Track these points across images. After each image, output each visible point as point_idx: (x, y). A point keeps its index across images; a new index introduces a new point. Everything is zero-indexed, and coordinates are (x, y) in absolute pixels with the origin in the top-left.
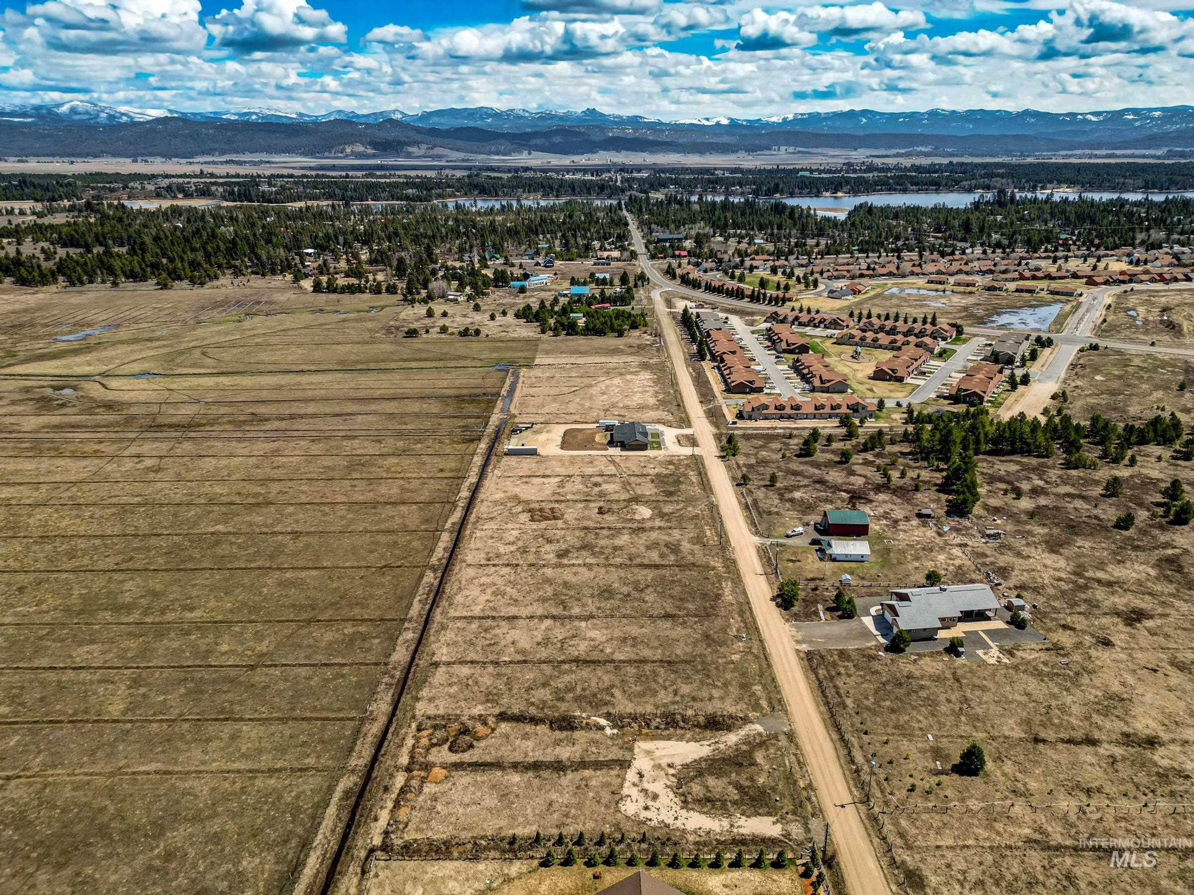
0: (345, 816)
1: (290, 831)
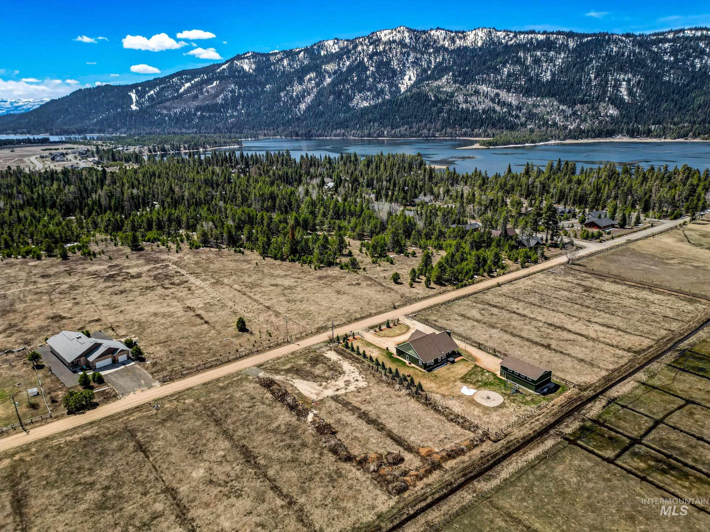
0: (498, 468)
1: (538, 480)
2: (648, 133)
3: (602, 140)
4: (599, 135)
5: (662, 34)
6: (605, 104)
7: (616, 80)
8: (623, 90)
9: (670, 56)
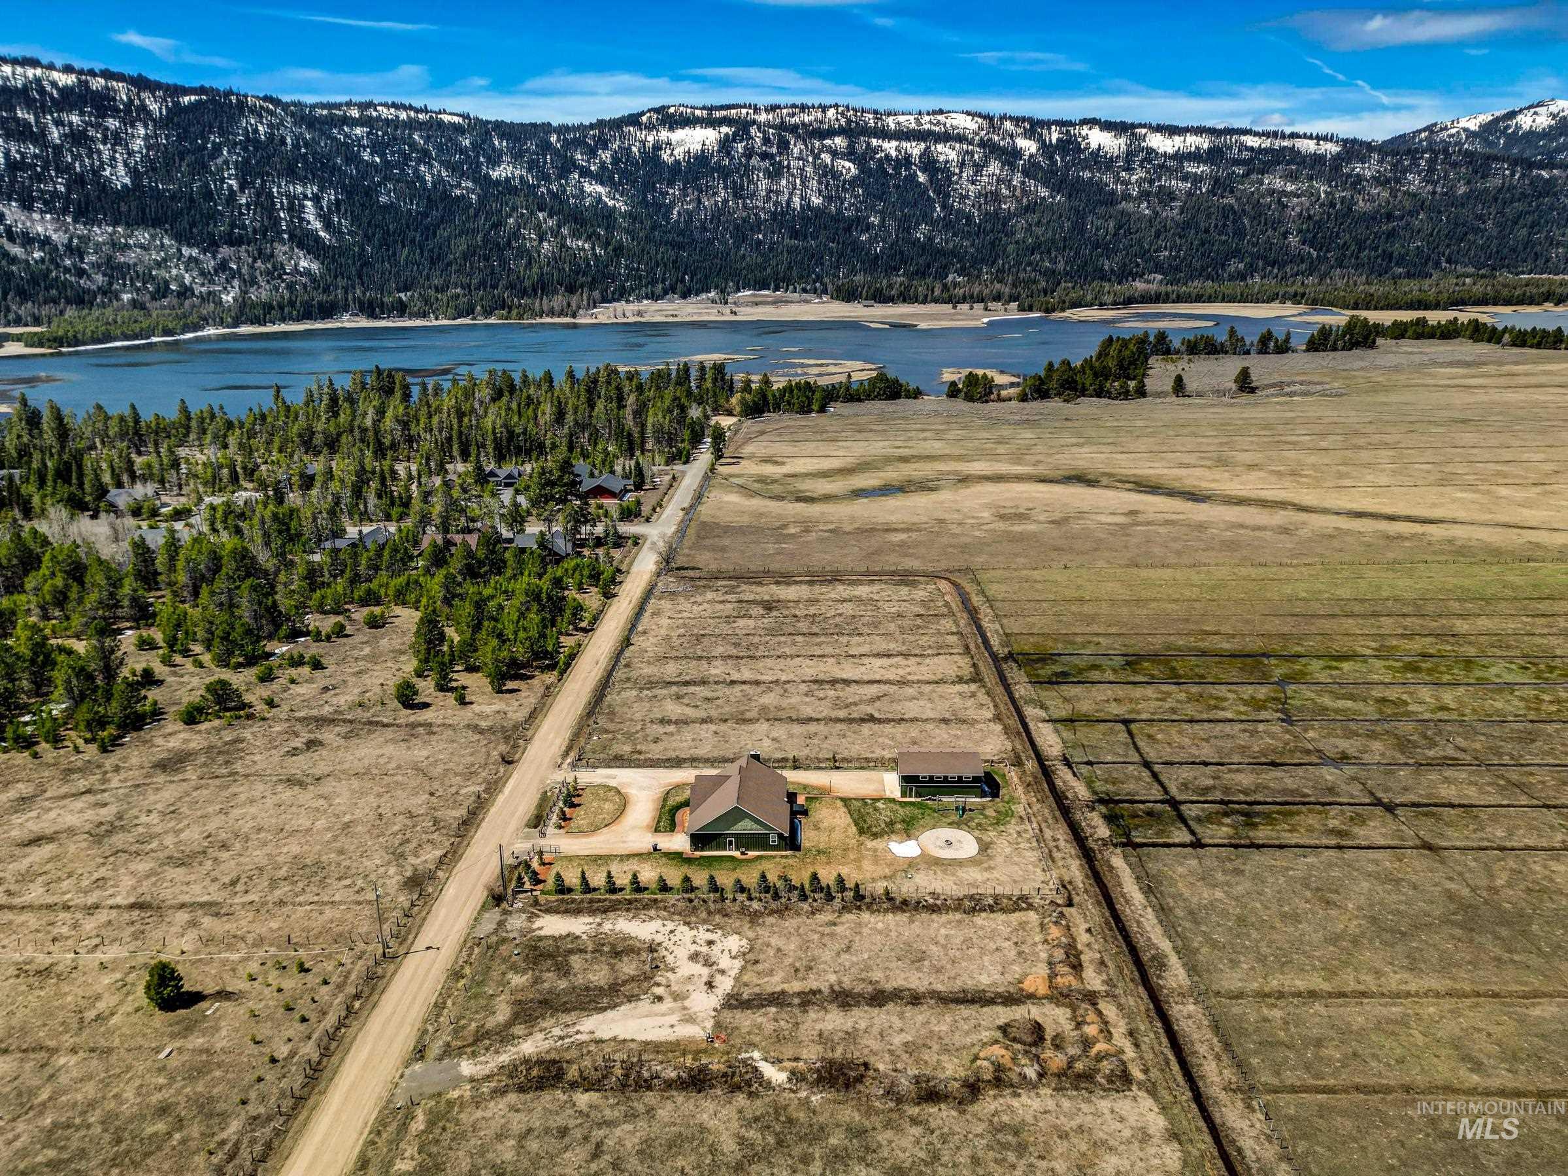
0: (1140, 939)
1: (1198, 923)
2: (402, 309)
3: (318, 325)
4: (307, 315)
5: (338, 106)
6: (286, 248)
7: (292, 198)
8: (311, 218)
9: (372, 154)
